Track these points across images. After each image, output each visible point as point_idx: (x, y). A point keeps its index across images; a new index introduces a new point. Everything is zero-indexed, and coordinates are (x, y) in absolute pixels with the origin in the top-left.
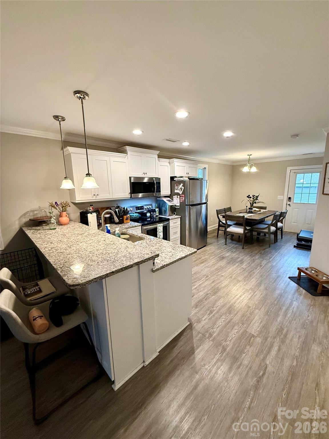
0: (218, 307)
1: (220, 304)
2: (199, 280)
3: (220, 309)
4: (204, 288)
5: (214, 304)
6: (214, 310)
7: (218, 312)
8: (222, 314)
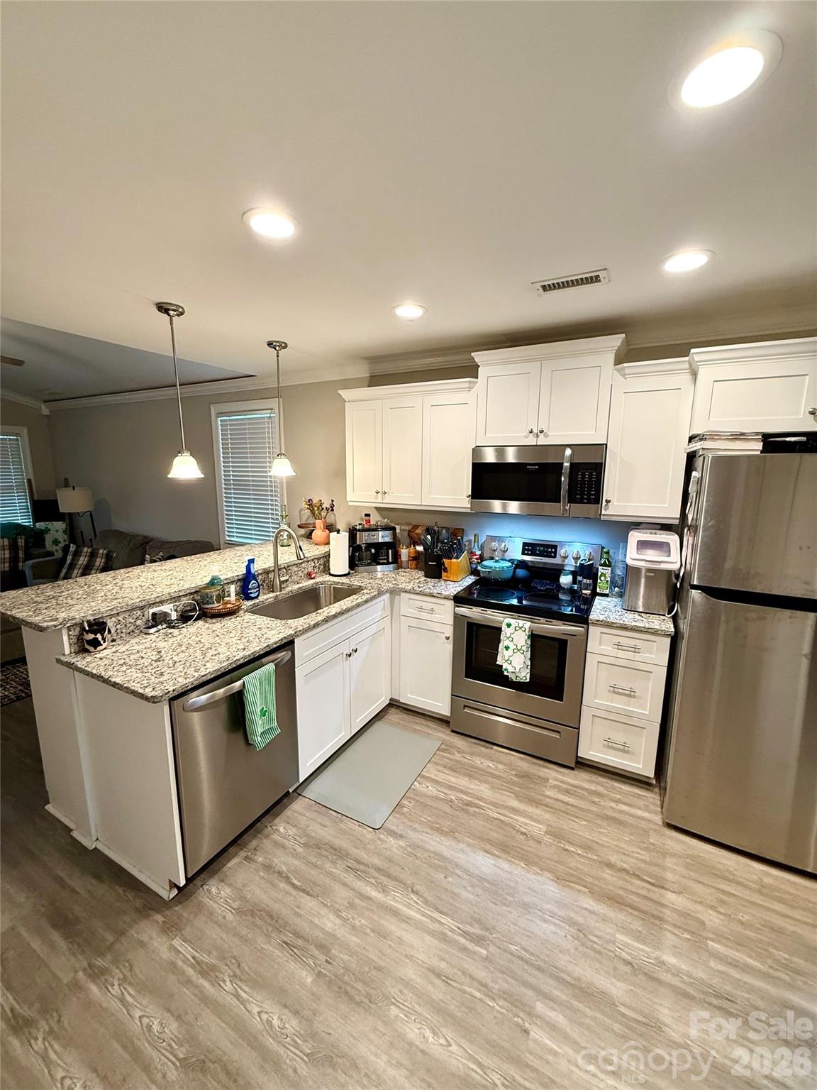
0: (235, 1002)
1: (256, 1010)
2: (426, 902)
3: (219, 1010)
4: (373, 931)
5: (258, 983)
6: (217, 982)
7: (205, 999)
8: (190, 1018)
